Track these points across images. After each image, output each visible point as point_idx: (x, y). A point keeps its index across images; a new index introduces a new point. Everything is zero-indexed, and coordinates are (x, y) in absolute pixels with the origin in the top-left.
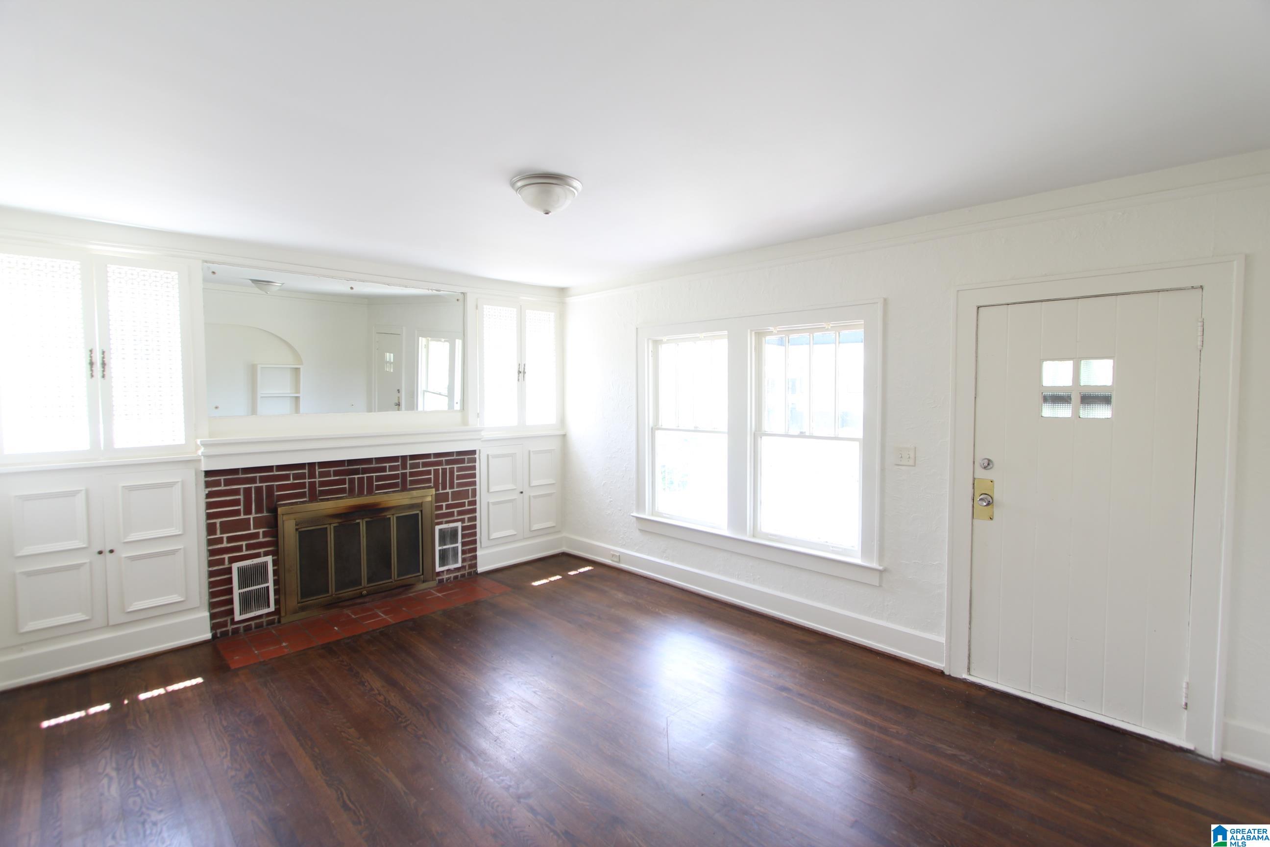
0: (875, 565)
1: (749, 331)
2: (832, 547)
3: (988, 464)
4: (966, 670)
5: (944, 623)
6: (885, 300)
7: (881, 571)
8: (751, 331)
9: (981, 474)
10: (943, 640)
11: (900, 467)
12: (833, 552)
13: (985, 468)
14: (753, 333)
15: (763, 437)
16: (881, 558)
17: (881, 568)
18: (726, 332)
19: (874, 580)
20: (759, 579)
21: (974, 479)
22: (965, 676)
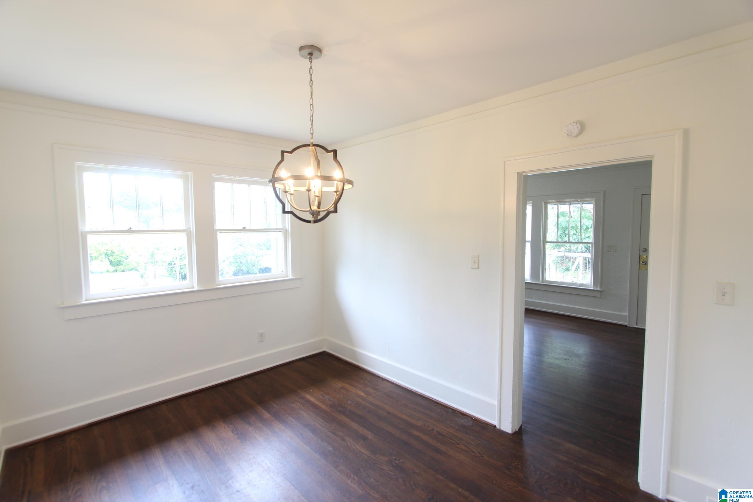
0: (599, 289)
1: (542, 201)
2: (579, 284)
3: (646, 250)
4: (636, 324)
5: (627, 308)
6: (604, 191)
7: (601, 291)
8: (543, 202)
9: (642, 253)
10: (627, 314)
11: (609, 253)
12: (579, 286)
13: (644, 252)
14: (544, 202)
15: (547, 244)
16: (601, 286)
17: (602, 290)
18: (531, 202)
19: (598, 295)
20: (545, 299)
21: (640, 256)
22: (635, 326)
